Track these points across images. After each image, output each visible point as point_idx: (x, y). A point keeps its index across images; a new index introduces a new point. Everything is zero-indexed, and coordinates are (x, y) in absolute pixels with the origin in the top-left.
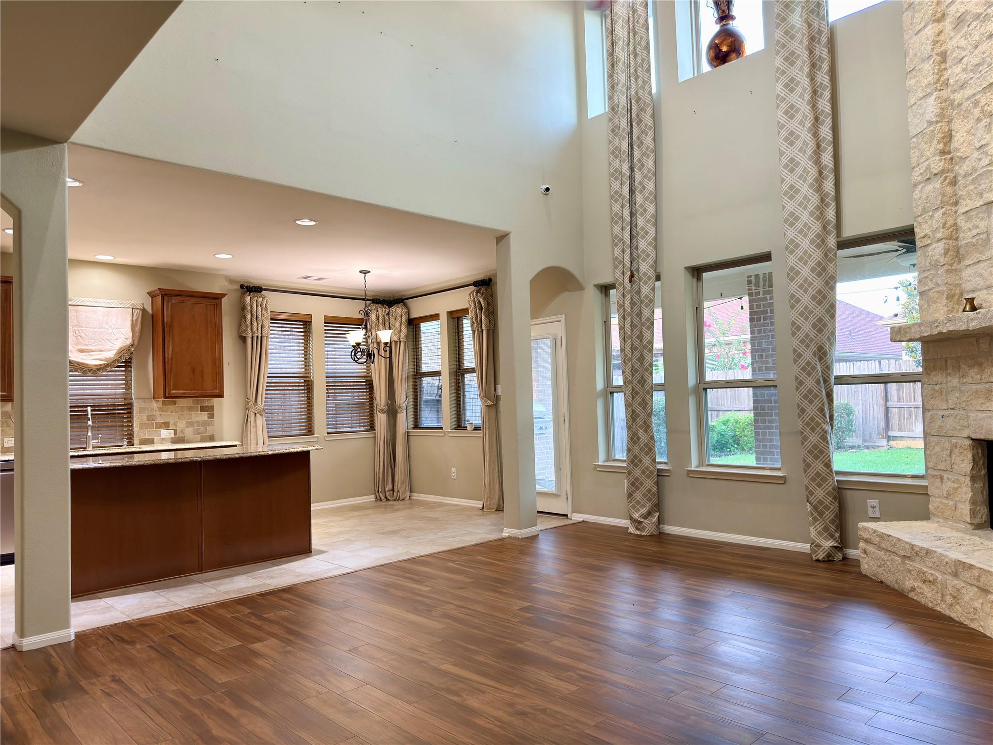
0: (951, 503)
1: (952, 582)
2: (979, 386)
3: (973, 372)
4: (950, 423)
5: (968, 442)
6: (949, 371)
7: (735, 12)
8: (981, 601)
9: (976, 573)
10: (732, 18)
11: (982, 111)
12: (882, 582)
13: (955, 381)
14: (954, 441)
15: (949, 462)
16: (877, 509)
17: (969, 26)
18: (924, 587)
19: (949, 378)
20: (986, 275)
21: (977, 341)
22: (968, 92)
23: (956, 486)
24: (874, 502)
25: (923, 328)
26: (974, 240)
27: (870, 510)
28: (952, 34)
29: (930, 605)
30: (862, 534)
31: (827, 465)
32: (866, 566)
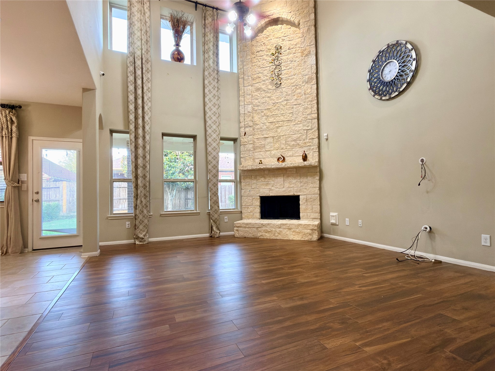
0: (252, 214)
1: (278, 230)
2: (264, 183)
3: (262, 179)
4: (252, 193)
5: (259, 197)
6: (252, 179)
7: (181, 44)
8: (288, 232)
9: (288, 225)
10: (180, 46)
11: (265, 114)
12: (245, 237)
13: (255, 181)
14: (253, 197)
15: (251, 203)
16: (227, 219)
17: (261, 92)
18: (266, 234)
19: (252, 181)
20: (263, 155)
21: (264, 171)
22: (260, 108)
23: (254, 209)
24: (226, 217)
25: (253, 166)
26: (260, 146)
27: (225, 220)
28: (255, 91)
29: (269, 238)
30: (236, 225)
31: (219, 207)
32: (237, 235)
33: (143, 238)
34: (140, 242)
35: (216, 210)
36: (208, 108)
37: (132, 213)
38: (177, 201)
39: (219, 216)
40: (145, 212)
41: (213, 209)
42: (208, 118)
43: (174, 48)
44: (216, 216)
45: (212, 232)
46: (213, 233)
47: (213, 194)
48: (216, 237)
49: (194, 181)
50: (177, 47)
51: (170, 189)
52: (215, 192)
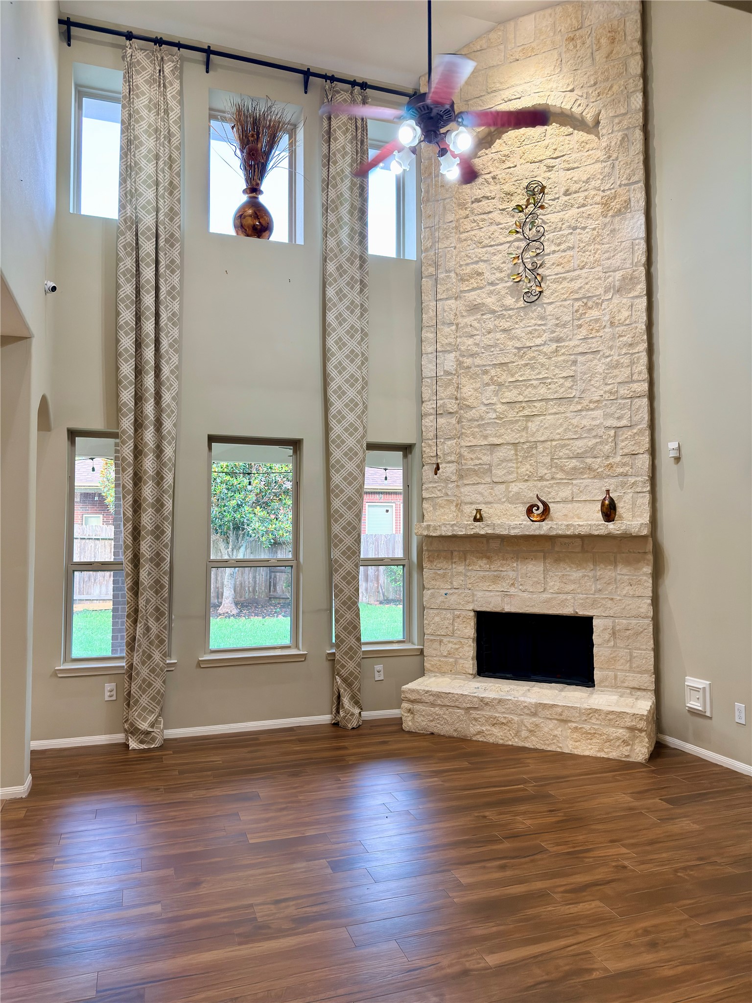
0: (451, 660)
1: (529, 721)
2: (487, 573)
3: (483, 563)
4: (453, 599)
5: (472, 614)
6: (454, 561)
7: (263, 188)
8: (560, 729)
9: (559, 710)
10: (261, 192)
11: (492, 379)
12: (432, 734)
13: (461, 568)
14: (457, 613)
15: (451, 629)
16: (382, 673)
17: (482, 315)
18: (493, 729)
19: (454, 566)
20: (486, 494)
21: (488, 541)
22: (478, 361)
23: (457, 646)
24: (379, 667)
25: (455, 528)
26: (476, 468)
27: (377, 674)
28: (464, 314)
29: (501, 742)
30: (408, 696)
31: (358, 639)
32: (410, 723)
33: (149, 733)
34: (142, 742)
35: (351, 648)
36: (336, 367)
37: (123, 658)
38: (246, 577)
39: (359, 665)
40: (157, 656)
41: (344, 648)
42: (335, 392)
43: (245, 198)
44: (351, 665)
45: (338, 712)
46: (342, 714)
47: (344, 603)
48: (350, 726)
49: (294, 563)
50: (252, 195)
51: (230, 547)
52: (350, 598)
